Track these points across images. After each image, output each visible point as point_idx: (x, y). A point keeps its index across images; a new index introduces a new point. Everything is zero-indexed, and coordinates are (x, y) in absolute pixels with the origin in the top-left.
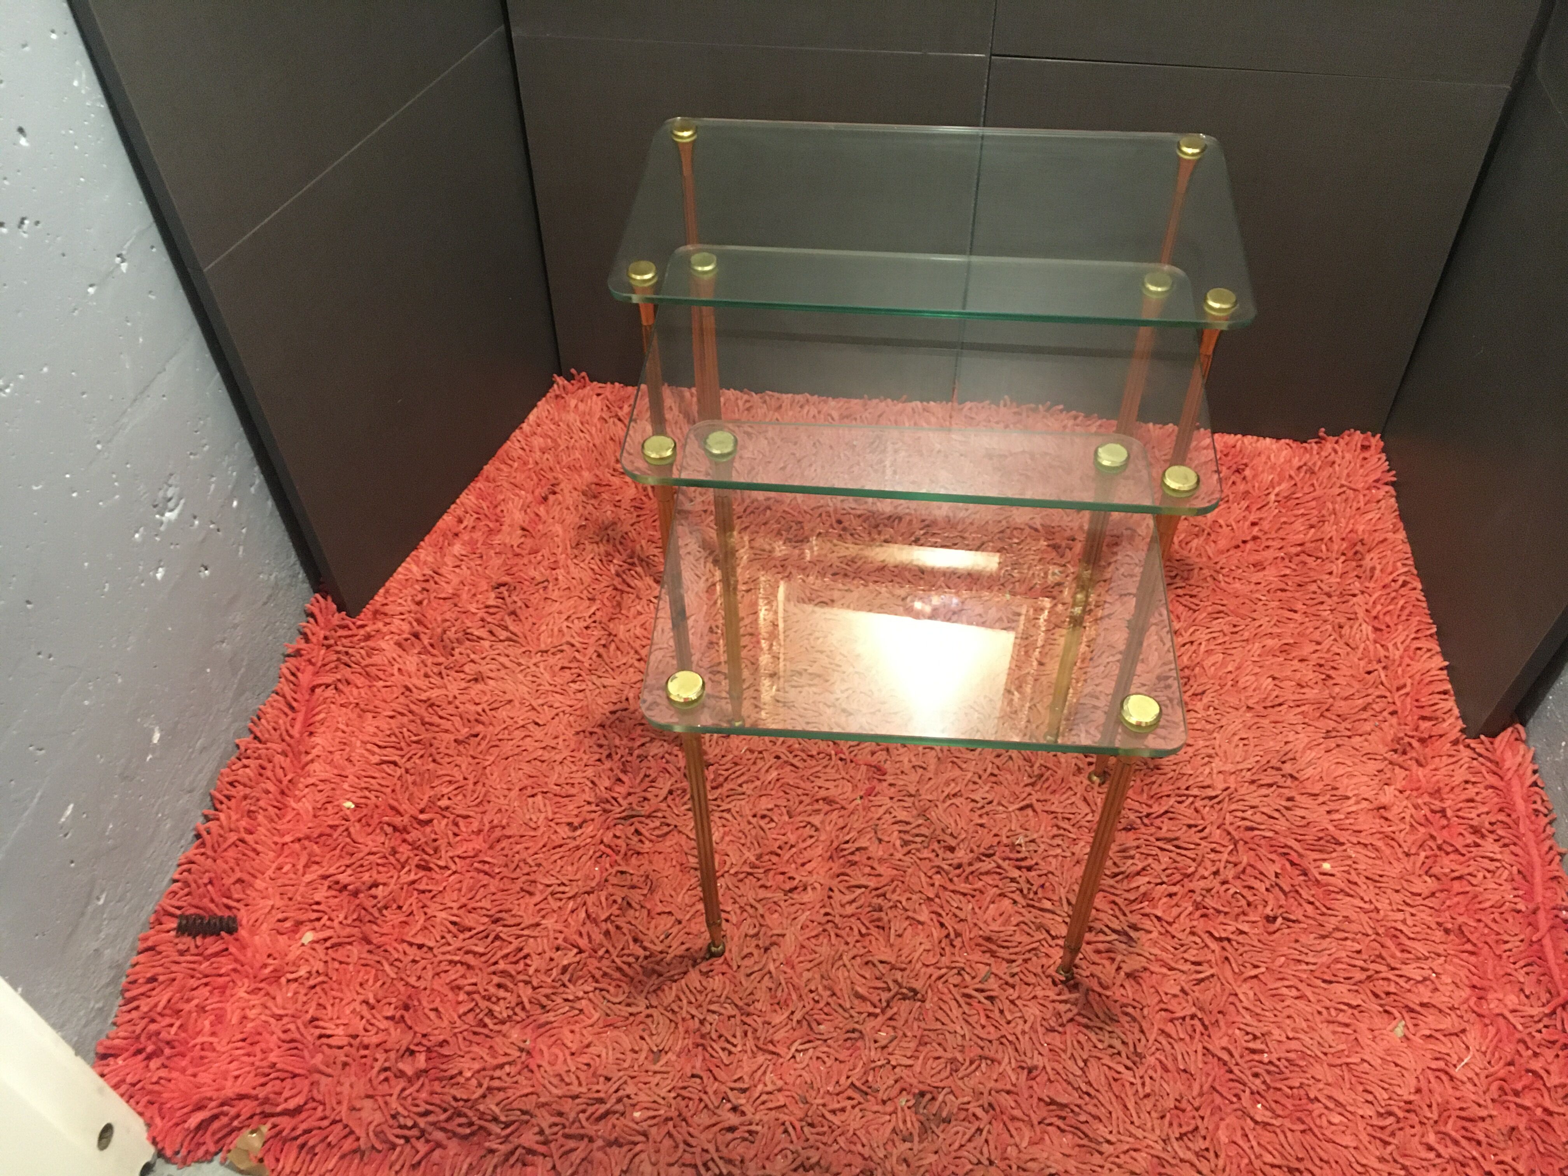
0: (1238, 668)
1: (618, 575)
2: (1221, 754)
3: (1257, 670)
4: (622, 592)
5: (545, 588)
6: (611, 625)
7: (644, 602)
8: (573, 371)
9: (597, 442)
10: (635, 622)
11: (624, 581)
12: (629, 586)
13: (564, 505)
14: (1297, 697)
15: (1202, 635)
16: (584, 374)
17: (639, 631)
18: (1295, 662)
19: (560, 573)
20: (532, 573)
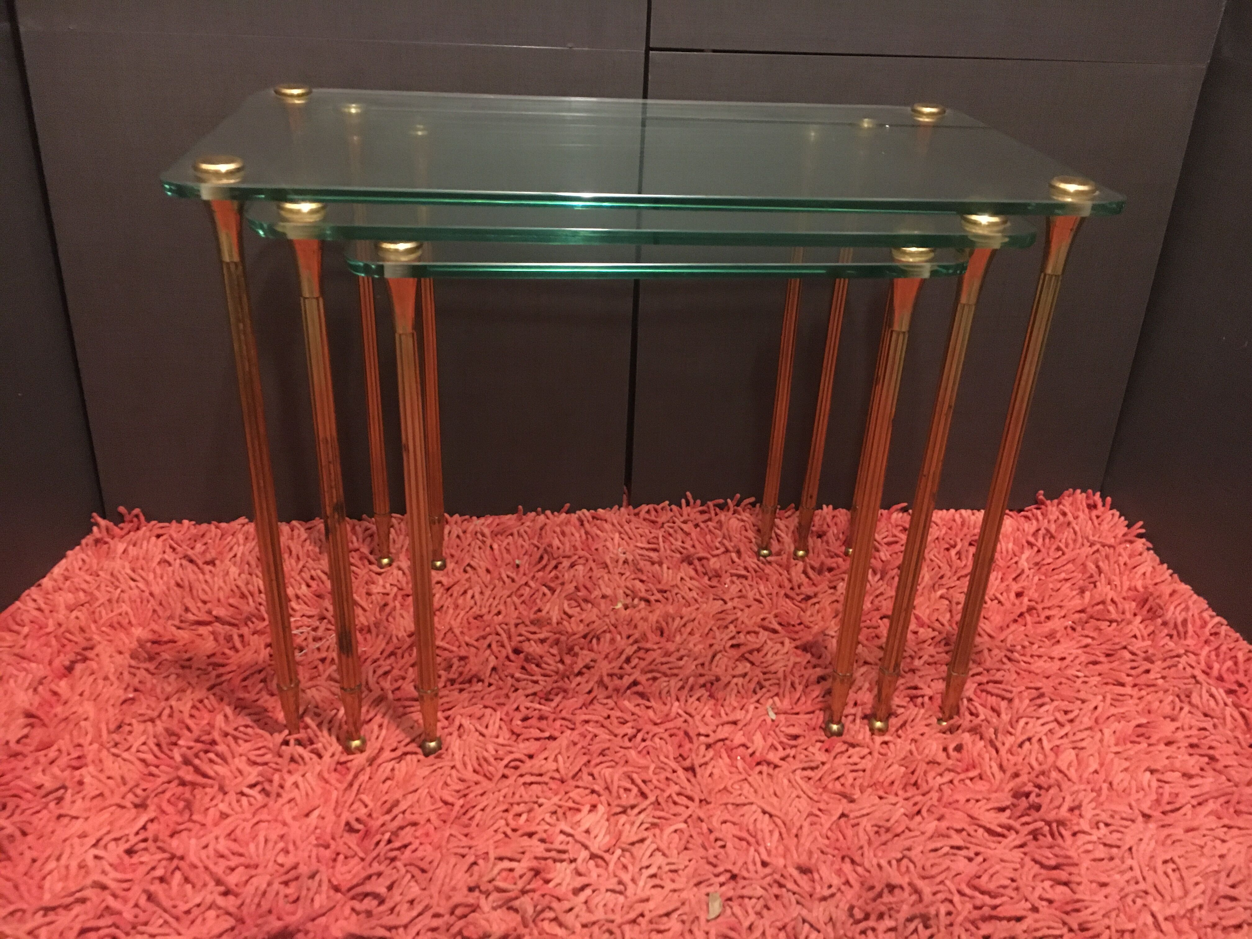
0: (1102, 765)
1: (187, 762)
2: (1152, 890)
3: (1126, 764)
4: (194, 785)
5: (59, 800)
6: (174, 843)
7: (232, 796)
8: (122, 509)
9: (156, 590)
10: (217, 831)
11: (197, 770)
12: (205, 775)
13: (100, 675)
14: (1195, 792)
15: (1036, 729)
16: (137, 511)
17: (223, 845)
18: (1162, 747)
19: (88, 774)
20: (38, 778)
